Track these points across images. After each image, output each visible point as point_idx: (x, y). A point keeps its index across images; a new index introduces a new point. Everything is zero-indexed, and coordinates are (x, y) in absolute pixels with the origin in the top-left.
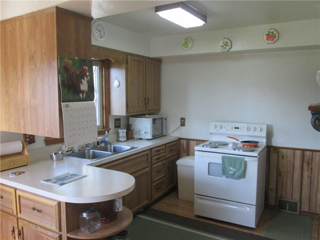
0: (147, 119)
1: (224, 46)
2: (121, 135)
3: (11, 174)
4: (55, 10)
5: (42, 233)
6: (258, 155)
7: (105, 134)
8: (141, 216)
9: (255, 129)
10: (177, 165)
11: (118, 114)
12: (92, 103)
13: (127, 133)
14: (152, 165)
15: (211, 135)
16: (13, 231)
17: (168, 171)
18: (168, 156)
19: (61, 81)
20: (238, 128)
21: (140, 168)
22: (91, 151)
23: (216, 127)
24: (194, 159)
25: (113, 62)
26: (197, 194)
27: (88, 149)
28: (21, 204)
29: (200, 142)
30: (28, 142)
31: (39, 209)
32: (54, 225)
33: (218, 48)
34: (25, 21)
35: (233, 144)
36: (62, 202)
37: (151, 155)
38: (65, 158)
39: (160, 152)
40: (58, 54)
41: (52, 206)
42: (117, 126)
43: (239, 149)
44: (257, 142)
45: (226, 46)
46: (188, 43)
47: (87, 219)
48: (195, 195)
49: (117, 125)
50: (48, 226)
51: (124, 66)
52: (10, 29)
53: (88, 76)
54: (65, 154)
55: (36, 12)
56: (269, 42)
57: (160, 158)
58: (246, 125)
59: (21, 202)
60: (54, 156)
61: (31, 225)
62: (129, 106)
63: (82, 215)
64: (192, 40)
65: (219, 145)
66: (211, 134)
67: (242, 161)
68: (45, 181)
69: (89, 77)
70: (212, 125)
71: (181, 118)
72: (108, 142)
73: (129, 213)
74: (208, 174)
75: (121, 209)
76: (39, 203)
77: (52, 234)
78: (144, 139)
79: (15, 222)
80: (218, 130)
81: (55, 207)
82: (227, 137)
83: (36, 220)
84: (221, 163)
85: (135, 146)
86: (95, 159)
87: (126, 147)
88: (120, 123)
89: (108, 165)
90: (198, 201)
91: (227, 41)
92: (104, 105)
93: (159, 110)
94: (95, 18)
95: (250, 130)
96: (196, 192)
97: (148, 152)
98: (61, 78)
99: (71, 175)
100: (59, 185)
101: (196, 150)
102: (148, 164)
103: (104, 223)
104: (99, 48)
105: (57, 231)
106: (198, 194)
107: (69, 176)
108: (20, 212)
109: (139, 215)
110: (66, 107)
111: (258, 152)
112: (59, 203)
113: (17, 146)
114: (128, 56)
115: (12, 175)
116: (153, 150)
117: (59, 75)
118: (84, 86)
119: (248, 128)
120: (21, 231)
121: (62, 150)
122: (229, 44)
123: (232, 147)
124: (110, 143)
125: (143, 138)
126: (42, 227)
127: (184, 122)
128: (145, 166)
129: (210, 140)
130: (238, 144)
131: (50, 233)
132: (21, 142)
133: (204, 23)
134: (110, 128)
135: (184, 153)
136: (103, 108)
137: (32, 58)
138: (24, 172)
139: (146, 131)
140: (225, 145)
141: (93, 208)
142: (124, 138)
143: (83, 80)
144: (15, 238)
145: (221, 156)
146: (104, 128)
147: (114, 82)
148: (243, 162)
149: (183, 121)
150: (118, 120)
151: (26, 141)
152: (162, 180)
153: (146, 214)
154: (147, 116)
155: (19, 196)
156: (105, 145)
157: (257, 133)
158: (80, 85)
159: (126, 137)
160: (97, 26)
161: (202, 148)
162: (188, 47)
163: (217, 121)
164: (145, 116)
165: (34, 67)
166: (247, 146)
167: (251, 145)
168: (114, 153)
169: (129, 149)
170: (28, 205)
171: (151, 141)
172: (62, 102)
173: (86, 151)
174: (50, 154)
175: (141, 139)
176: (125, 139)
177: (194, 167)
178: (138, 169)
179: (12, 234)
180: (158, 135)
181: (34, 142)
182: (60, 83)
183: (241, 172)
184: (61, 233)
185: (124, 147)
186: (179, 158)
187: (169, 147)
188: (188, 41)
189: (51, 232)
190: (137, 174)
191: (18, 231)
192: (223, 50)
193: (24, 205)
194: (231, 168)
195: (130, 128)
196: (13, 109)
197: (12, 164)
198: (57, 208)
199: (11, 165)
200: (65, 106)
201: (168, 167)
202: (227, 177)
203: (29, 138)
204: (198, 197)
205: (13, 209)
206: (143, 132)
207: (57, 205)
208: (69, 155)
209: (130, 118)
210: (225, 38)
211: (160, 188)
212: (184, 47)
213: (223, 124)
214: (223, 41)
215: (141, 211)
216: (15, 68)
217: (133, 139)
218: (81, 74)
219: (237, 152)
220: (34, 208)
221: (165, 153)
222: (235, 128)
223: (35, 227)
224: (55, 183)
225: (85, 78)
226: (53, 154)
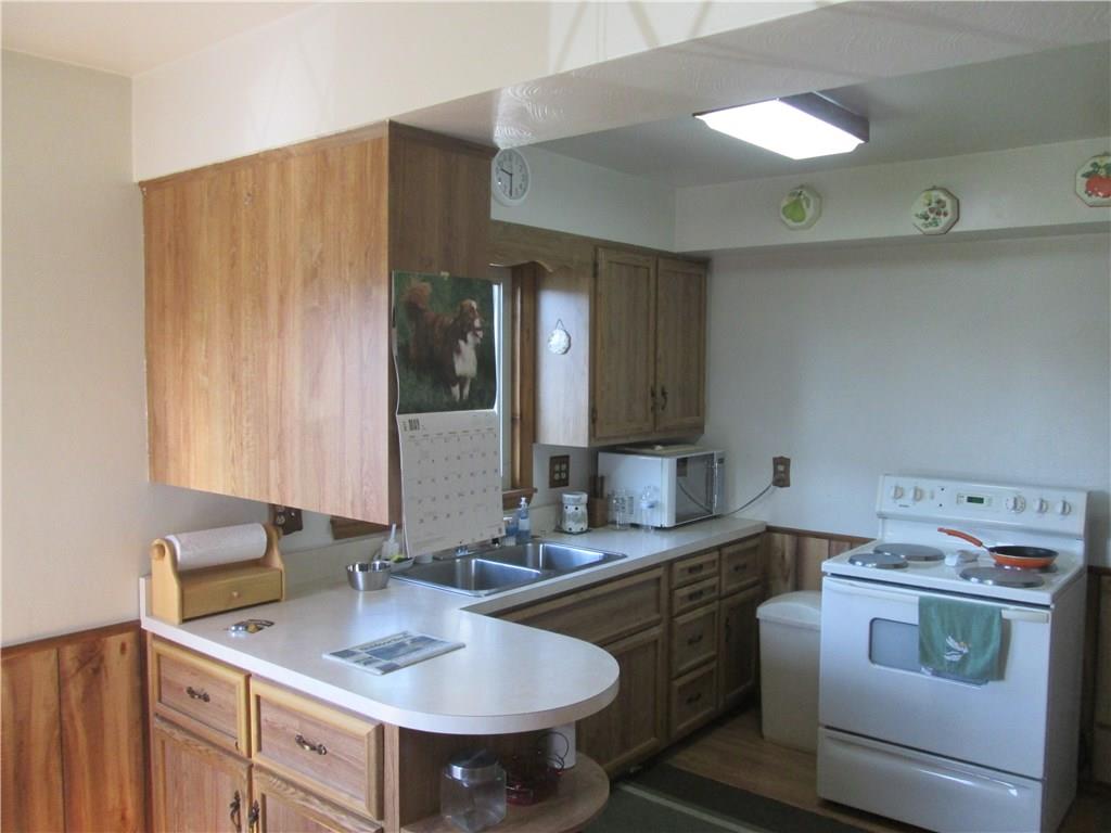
0: (660, 459)
1: (932, 216)
2: (570, 510)
3: (233, 628)
4: (386, 132)
5: (324, 818)
6: (1053, 601)
7: (520, 506)
8: (630, 789)
9: (1043, 508)
10: (758, 620)
11: (562, 443)
12: (487, 414)
13: (590, 506)
14: (672, 618)
15: (881, 520)
16: (236, 806)
17: (727, 641)
18: (727, 587)
19: (399, 349)
20: (980, 501)
21: (631, 626)
22: (473, 561)
23: (899, 493)
24: (818, 604)
25: (550, 270)
26: (828, 727)
27: (462, 554)
28: (263, 724)
29: (841, 544)
30: (282, 526)
31: (318, 744)
32: (363, 796)
33: (908, 222)
34: (294, 164)
35: (960, 556)
36: (389, 724)
37: (670, 582)
38: (391, 583)
39: (703, 573)
40: (392, 265)
41: (356, 738)
42: (559, 481)
43: (982, 575)
44: (1050, 554)
45: (938, 214)
46: (804, 204)
47: (465, 785)
48: (821, 729)
49: (557, 477)
50: (343, 798)
51: (586, 282)
52: (250, 186)
53: (479, 329)
54: (394, 570)
55: (329, 137)
56: (1094, 199)
57: (701, 593)
58: (1009, 492)
59: (263, 716)
60: (360, 576)
61: (292, 790)
62: (600, 415)
63: (450, 772)
64: (819, 196)
65: (909, 558)
66: (883, 516)
67: (990, 620)
68: (335, 654)
69: (480, 334)
70: (887, 485)
71: (775, 459)
72: (527, 532)
73: (597, 775)
74: (870, 656)
75: (570, 762)
76: (316, 722)
77: (354, 826)
78: (647, 528)
79: (242, 777)
80: (906, 506)
81: (366, 740)
82: (941, 530)
83: (308, 778)
84: (916, 622)
85: (616, 549)
86: (486, 592)
87: (584, 551)
88: (567, 472)
89: (528, 613)
90: (833, 751)
91: (943, 197)
92: (518, 411)
93: (699, 428)
94: (502, 147)
95: (1023, 508)
96: (825, 718)
97: (658, 572)
98: (398, 338)
99: (414, 641)
100: (379, 672)
101: (825, 574)
102: (658, 611)
103: (517, 803)
104: (507, 227)
105: (371, 815)
106: (831, 725)
107: (408, 643)
108: (259, 749)
109: (627, 784)
110: (411, 429)
111: (1054, 589)
112: (381, 729)
113: (250, 540)
114: (600, 250)
115: (237, 629)
116: (679, 566)
117: (394, 330)
118: (466, 363)
119: (1015, 500)
120: (260, 807)
121: (383, 556)
122: (949, 208)
123: (958, 565)
124: (533, 537)
125: (644, 523)
126: (323, 800)
127: (787, 471)
128: (649, 619)
129: (879, 536)
130: (977, 556)
131: (348, 823)
132: (263, 529)
133: (862, 142)
134: (535, 486)
135: (786, 579)
136: (513, 420)
137: (312, 275)
138: (272, 624)
139: (651, 500)
140: (933, 557)
141: (482, 753)
142: (578, 521)
143: (462, 343)
144: (239, 827)
145: (917, 599)
146: (514, 487)
147: (553, 335)
148: (996, 621)
149: (781, 468)
150: (560, 461)
151: (275, 524)
152: (705, 669)
153: (649, 785)
154: (659, 448)
155: (258, 698)
156: (517, 544)
157: (1052, 521)
158: (452, 357)
159: (586, 517)
160: (502, 159)
161: (851, 566)
162: (801, 221)
163: (903, 473)
164: (653, 448)
165: (316, 304)
166: (1012, 566)
167: (1029, 563)
168: (547, 572)
169: (598, 559)
170: (284, 728)
171: (672, 533)
172: (399, 413)
173: (458, 561)
174: (347, 567)
175: (636, 526)
176: (584, 526)
177: (819, 631)
178: (625, 628)
179: (232, 816)
180: (697, 515)
181: (300, 528)
182: (395, 352)
183: (988, 656)
184: (382, 824)
185: (579, 554)
186: (765, 594)
187: (731, 557)
188: (802, 197)
189: (353, 819)
190: (621, 645)
191: (251, 808)
192: (924, 230)
193: (273, 728)
194: (951, 642)
195: (602, 489)
196: (248, 429)
197: (235, 594)
198: (373, 743)
199: (232, 598)
200: (408, 424)
201: (727, 626)
202: (937, 673)
203: (283, 514)
204: (831, 738)
205: (238, 736)
206: (644, 505)
207: (373, 735)
208: (404, 574)
209: (601, 455)
210: (934, 188)
211: (699, 695)
212: (788, 217)
213: (925, 485)
214: (926, 197)
215: (632, 770)
216: (261, 303)
217: (611, 526)
218: (459, 324)
219: (973, 585)
220: (300, 737)
221: (717, 578)
222: (971, 500)
223: (303, 800)
224: (366, 663)
225: (470, 337)
226: (357, 566)
